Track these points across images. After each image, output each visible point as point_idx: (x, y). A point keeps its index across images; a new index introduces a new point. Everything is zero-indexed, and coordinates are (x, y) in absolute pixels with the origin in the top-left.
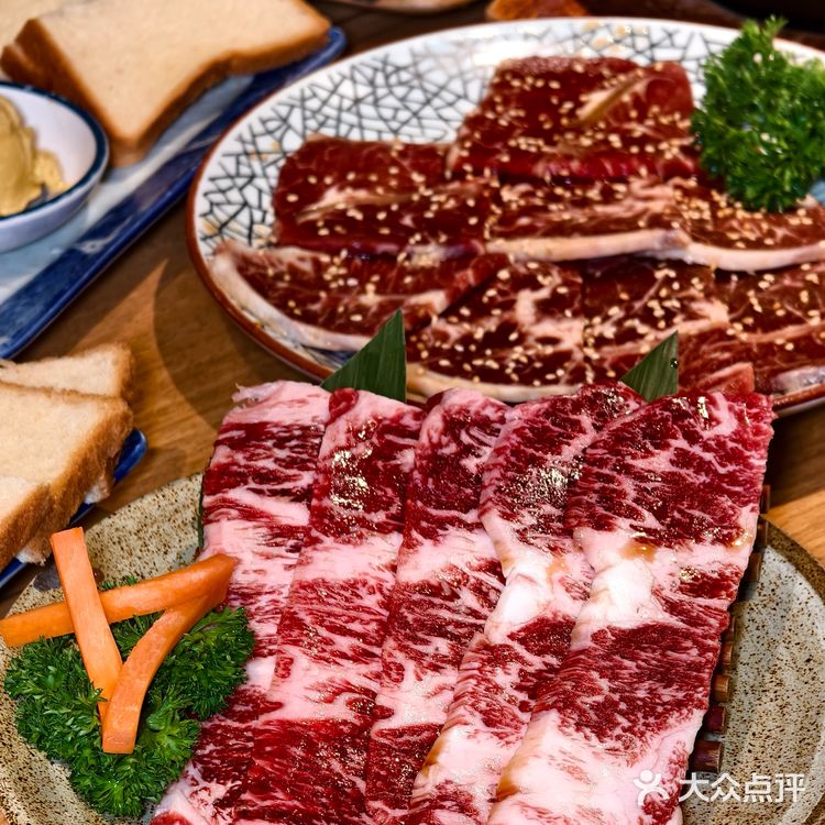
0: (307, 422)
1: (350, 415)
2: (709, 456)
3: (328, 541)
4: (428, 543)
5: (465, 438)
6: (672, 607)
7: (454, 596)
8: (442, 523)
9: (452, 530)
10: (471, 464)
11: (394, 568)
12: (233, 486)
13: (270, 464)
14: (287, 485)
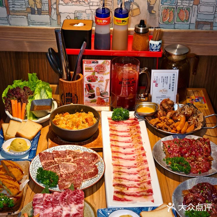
0: (41, 197)
1: (45, 196)
2: (79, 196)
3: (46, 209)
4: (55, 208)
5: (57, 197)
6: (78, 211)
7: (58, 213)
8: (56, 206)
9: (57, 206)
10: (57, 199)
11: (52, 211)
12: (35, 205)
13: (38, 202)
14: (41, 204)
